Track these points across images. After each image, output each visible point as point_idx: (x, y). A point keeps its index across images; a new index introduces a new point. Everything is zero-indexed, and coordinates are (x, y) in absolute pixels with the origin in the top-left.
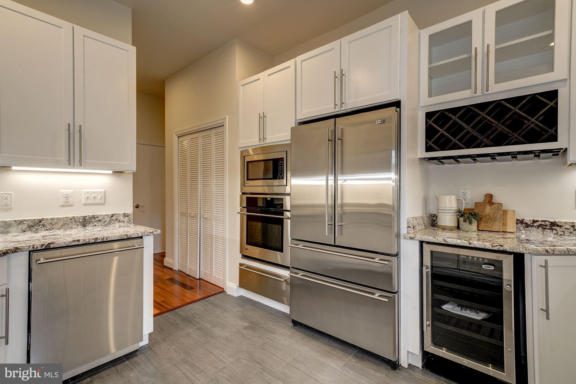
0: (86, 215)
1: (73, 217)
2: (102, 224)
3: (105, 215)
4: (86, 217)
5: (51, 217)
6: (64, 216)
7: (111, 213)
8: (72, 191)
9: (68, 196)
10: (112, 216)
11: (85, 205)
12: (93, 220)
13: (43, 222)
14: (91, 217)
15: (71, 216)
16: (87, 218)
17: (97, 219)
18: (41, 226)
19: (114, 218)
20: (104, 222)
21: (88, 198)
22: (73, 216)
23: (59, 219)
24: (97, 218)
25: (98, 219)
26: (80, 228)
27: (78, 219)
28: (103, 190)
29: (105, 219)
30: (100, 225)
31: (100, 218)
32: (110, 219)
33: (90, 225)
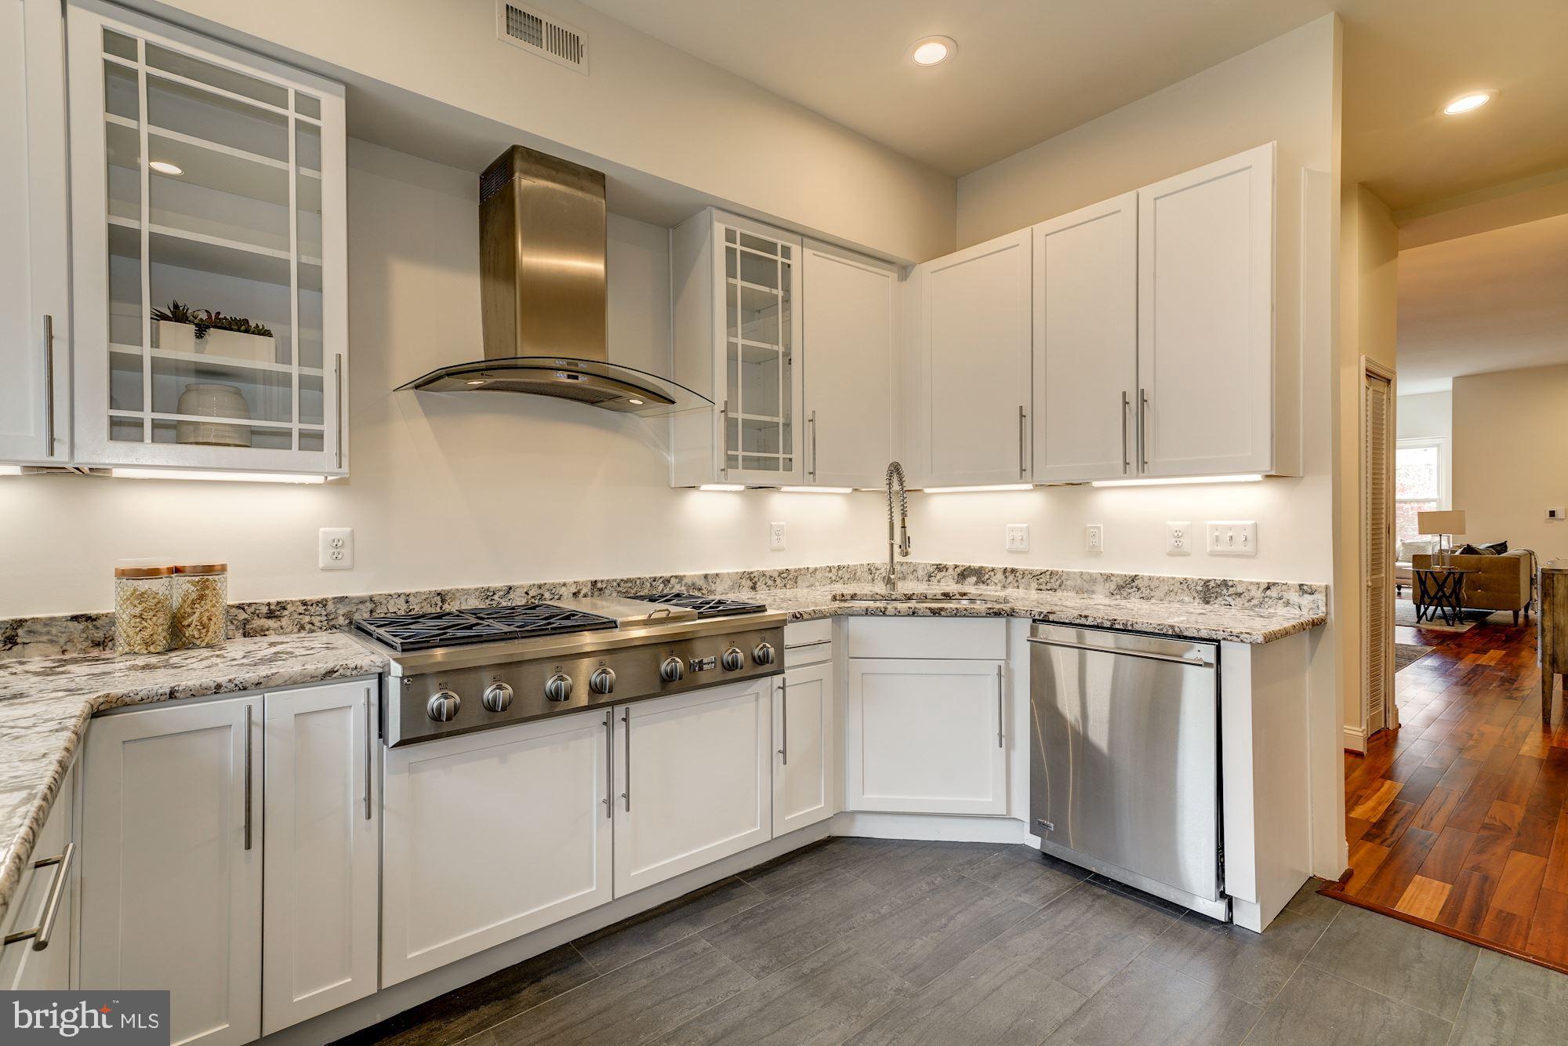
0: (1210, 578)
1: (1185, 579)
2: (1243, 604)
3: (1252, 583)
4: (1209, 581)
5: (1149, 574)
6: (1170, 576)
7: (1265, 580)
8: (1188, 523)
9: (1180, 534)
10: (1268, 588)
11: (1213, 554)
12: (1225, 591)
13: (1136, 582)
14: (1219, 583)
15: (1181, 576)
16: (1212, 584)
17: (1232, 590)
18: (1135, 589)
19: (1273, 593)
20: (1249, 601)
21: (1217, 541)
22: (1185, 577)
23: (1161, 579)
24: (1232, 586)
25: (1234, 589)
26: (1197, 607)
27: (1195, 584)
28: (1252, 522)
29: (1253, 593)
30: (1239, 605)
31: (1240, 590)
32: (1263, 594)
33: (1217, 601)
